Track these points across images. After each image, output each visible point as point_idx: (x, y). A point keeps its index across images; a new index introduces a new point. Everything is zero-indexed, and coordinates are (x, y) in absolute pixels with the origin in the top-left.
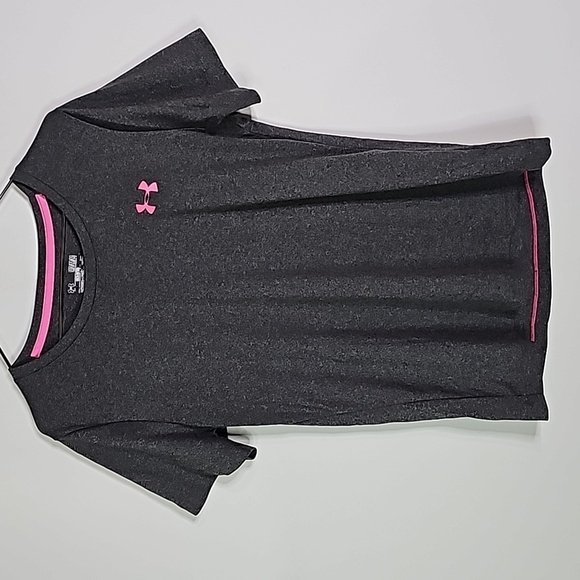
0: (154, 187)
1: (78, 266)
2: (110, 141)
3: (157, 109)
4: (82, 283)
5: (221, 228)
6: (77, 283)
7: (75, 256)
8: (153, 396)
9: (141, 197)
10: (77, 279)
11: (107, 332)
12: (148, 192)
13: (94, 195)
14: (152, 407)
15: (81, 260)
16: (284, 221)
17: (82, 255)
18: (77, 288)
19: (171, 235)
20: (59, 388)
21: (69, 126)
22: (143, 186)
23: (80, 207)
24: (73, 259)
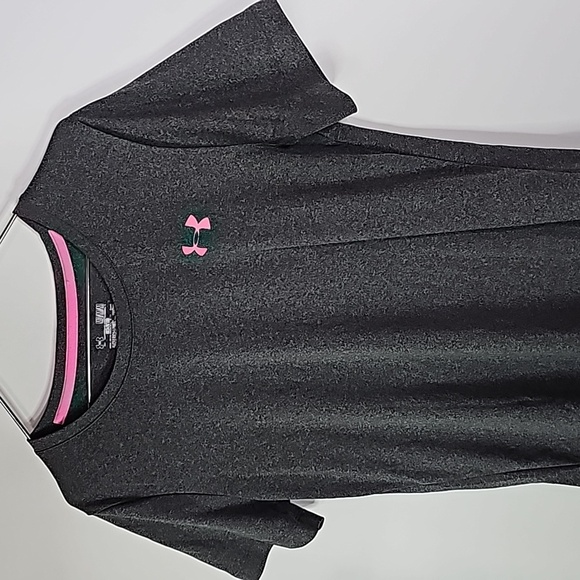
0: (206, 224)
1: (107, 316)
2: (146, 161)
3: (211, 124)
4: (114, 337)
5: (290, 266)
6: (108, 336)
7: (103, 305)
8: (203, 466)
9: (189, 236)
10: (107, 331)
11: (147, 396)
12: (197, 230)
13: (126, 233)
14: (201, 478)
15: (112, 309)
16: (373, 256)
17: (112, 303)
18: (107, 342)
19: (227, 279)
20: (90, 459)
21: (89, 140)
22: (191, 222)
23: (108, 248)
24: (101, 309)
